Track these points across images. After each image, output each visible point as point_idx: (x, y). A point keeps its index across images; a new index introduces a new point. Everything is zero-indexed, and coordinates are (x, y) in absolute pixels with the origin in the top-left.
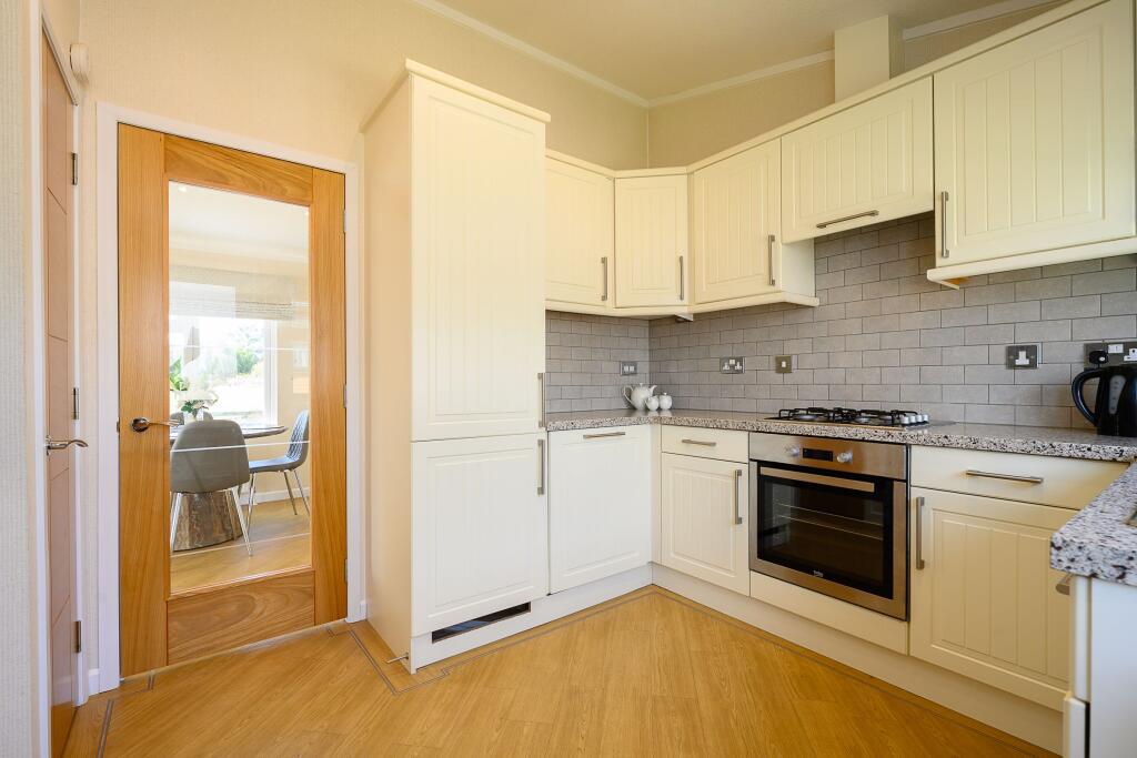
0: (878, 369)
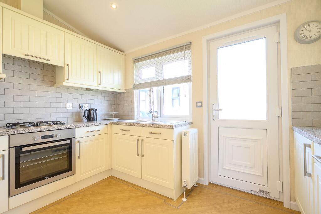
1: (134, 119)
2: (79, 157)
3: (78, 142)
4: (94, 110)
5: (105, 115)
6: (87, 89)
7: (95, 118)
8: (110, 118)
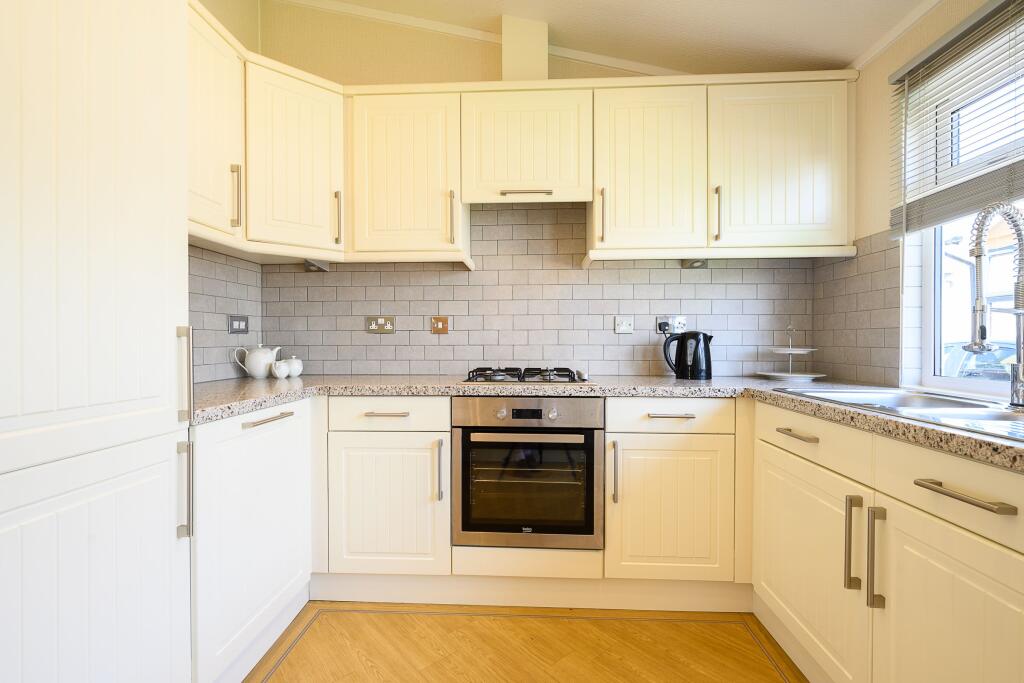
0: (526, 333)
1: (896, 386)
2: (615, 499)
3: (614, 445)
4: (701, 337)
5: (758, 357)
6: (685, 263)
7: (704, 367)
8: (774, 371)
